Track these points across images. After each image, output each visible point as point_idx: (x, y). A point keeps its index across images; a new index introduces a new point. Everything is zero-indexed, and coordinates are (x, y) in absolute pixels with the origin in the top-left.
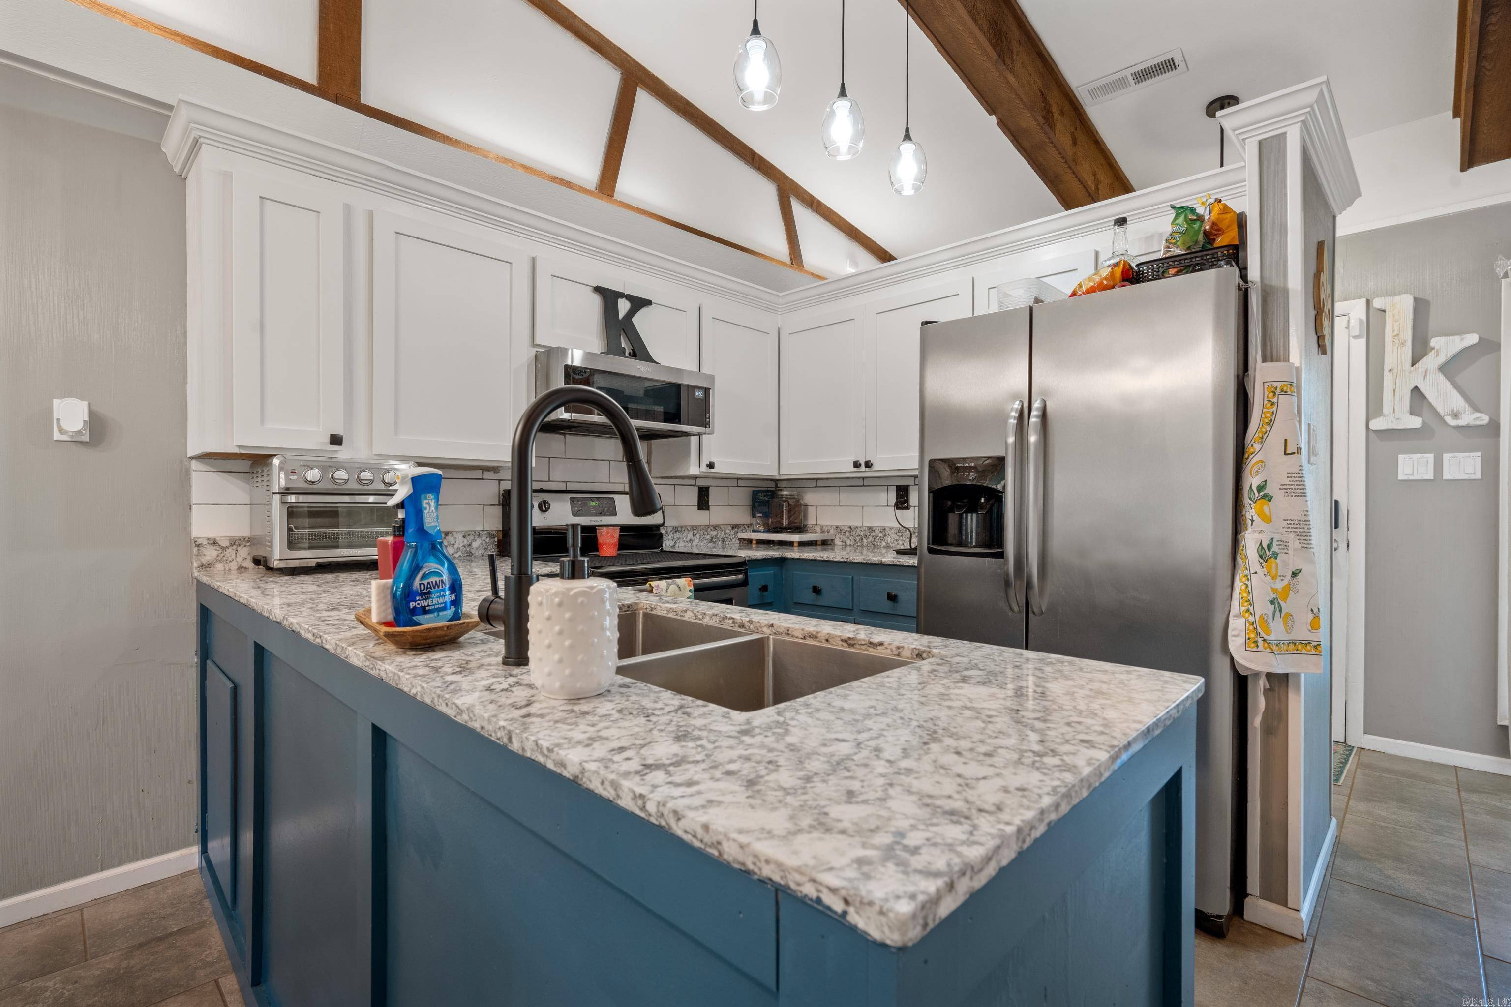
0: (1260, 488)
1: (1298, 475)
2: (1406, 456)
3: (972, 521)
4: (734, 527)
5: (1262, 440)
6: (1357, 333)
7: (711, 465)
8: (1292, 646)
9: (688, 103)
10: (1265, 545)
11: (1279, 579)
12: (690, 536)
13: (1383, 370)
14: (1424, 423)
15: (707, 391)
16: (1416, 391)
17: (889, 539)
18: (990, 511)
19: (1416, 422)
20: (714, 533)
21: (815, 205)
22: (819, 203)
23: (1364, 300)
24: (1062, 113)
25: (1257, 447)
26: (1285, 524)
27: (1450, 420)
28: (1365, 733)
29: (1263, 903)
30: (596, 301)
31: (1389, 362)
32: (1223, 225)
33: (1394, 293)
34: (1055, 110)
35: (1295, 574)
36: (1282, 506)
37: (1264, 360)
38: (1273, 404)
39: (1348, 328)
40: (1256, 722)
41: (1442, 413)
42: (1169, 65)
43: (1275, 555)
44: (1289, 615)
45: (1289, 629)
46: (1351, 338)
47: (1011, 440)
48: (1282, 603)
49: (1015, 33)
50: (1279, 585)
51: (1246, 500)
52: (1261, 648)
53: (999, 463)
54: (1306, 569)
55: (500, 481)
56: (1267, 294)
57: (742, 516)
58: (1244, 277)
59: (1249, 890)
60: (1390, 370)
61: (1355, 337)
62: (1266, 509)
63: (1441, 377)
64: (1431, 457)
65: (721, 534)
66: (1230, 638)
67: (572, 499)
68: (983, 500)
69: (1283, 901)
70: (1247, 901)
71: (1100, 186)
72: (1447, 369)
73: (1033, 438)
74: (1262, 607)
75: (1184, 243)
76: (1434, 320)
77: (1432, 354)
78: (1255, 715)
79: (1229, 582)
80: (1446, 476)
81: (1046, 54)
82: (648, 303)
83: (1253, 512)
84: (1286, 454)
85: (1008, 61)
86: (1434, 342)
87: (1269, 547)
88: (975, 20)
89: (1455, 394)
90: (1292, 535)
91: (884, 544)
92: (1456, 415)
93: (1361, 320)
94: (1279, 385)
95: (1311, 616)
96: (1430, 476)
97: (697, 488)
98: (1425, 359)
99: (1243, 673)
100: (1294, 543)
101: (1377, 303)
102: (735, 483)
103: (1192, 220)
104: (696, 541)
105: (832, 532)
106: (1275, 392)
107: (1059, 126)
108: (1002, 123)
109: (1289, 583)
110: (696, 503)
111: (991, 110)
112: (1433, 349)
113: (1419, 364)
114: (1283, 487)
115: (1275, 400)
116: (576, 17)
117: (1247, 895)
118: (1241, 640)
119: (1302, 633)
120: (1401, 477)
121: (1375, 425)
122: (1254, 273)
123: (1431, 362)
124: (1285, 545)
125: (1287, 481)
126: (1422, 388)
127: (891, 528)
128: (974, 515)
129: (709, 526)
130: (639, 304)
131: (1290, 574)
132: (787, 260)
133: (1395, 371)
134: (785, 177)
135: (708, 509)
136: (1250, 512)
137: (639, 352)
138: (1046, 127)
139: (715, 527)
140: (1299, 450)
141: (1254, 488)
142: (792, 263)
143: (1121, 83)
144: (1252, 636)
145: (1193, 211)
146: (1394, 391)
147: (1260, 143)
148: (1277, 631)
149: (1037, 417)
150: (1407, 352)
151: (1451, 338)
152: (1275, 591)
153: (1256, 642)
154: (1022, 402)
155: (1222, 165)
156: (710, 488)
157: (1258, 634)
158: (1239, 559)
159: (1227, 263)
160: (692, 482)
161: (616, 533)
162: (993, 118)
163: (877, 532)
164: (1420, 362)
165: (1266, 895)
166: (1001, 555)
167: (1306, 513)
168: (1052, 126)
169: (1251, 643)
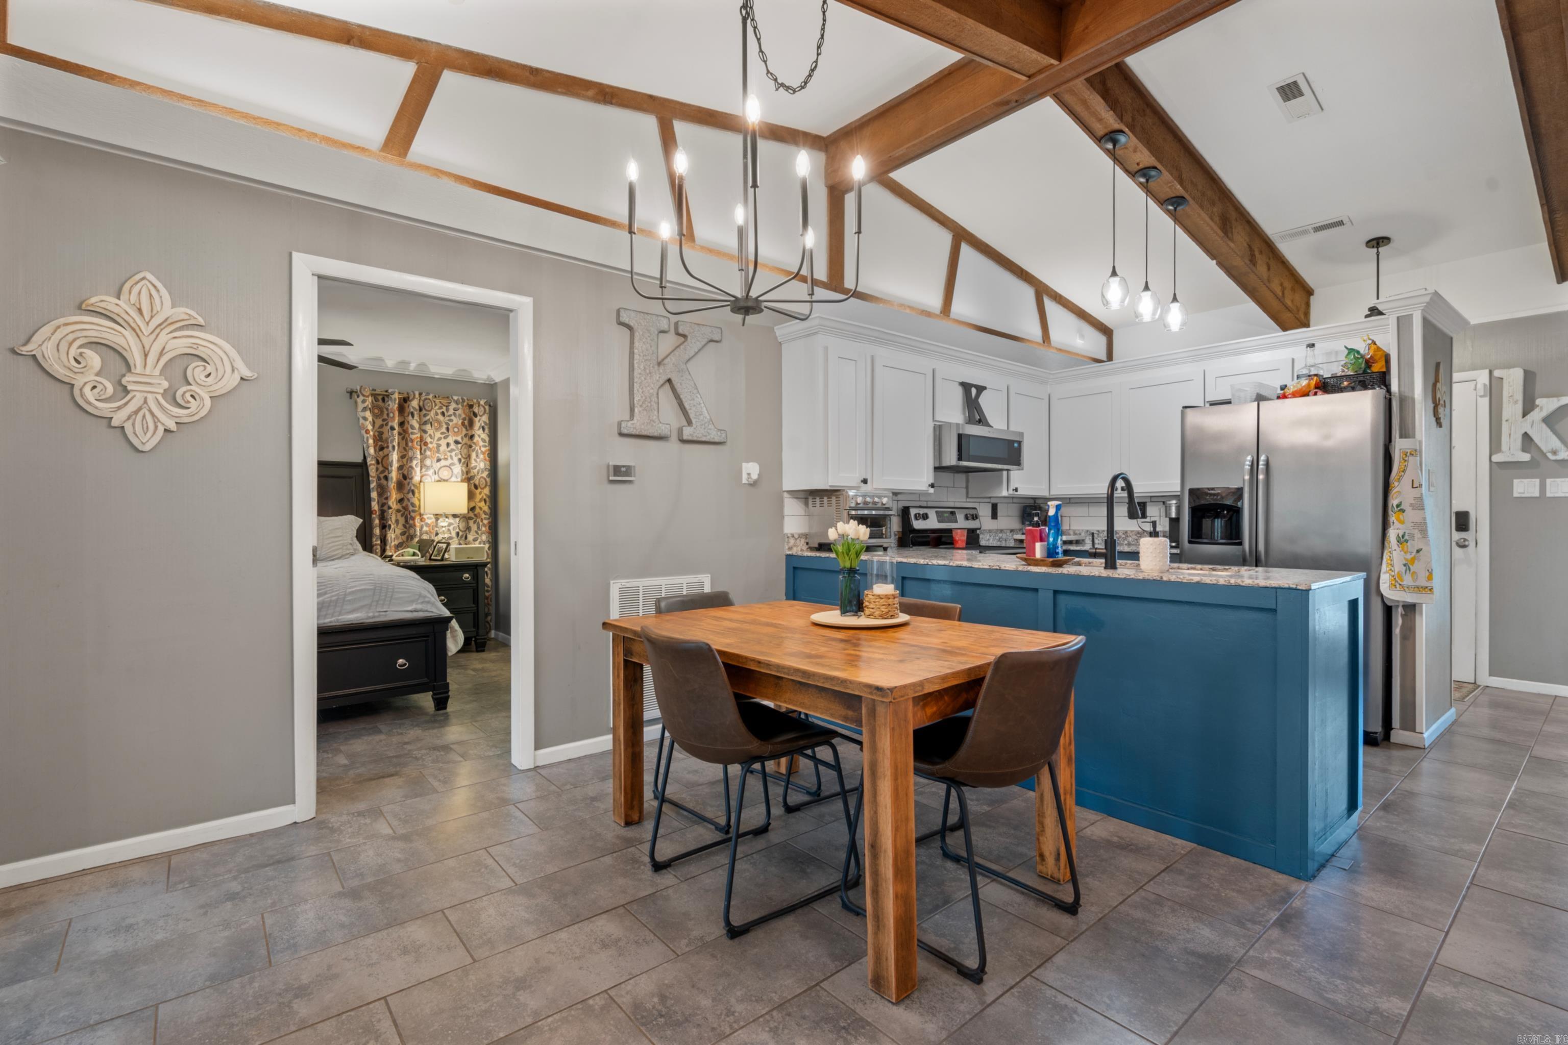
0: (1398, 506)
1: (1420, 499)
2: (1519, 480)
3: (1218, 524)
4: (1012, 531)
5: (1399, 480)
6: (1482, 394)
7: (1016, 490)
8: (1416, 589)
9: (987, 246)
10: (1400, 536)
11: (1409, 554)
12: (988, 537)
13: (1501, 420)
14: (1532, 457)
15: (1020, 443)
16: (1526, 435)
17: (1130, 539)
18: (1230, 519)
19: (1526, 457)
20: (1000, 535)
21: (1058, 298)
22: (1061, 296)
23: (1487, 371)
24: (1261, 252)
25: (1396, 484)
26: (1412, 524)
27: (1550, 456)
28: (1490, 675)
29: (1401, 732)
30: (959, 392)
31: (1505, 415)
32: (1376, 358)
33: (1509, 366)
34: (1257, 253)
35: (1418, 551)
36: (1411, 515)
37: (1401, 437)
38: (1405, 461)
39: (1475, 389)
40: (1397, 631)
41: (1545, 451)
42: (1341, 223)
43: (1407, 541)
44: (1414, 572)
45: (1415, 580)
46: (1478, 398)
47: (1247, 477)
48: (1411, 566)
49: (1233, 214)
50: (1409, 557)
51: (1390, 512)
52: (1398, 588)
53: (1239, 492)
54: (1424, 549)
55: (898, 501)
56: (1403, 400)
57: (1015, 524)
58: (1389, 391)
59: (1394, 726)
60: (1507, 421)
61: (1481, 396)
62: (1401, 517)
63: (1544, 426)
64: (1537, 481)
65: (1004, 536)
66: (1381, 584)
67: (936, 512)
68: (1225, 512)
69: (1413, 730)
70: (1392, 732)
71: (1286, 292)
72: (1549, 421)
73: (1261, 477)
74: (1398, 567)
75: (1353, 369)
76: (1539, 387)
77: (1537, 410)
78: (1396, 627)
79: (1380, 556)
80: (1549, 494)
81: (1252, 221)
82: (984, 388)
83: (1394, 518)
84: (1413, 487)
85: (1230, 235)
86: (1538, 401)
87: (1403, 536)
88: (1212, 219)
89: (1554, 438)
90: (1416, 531)
91: (1126, 542)
92: (1554, 453)
93: (1485, 385)
94: (1409, 451)
95: (1427, 574)
96: (1537, 494)
97: (990, 505)
98: (1532, 413)
99: (1389, 604)
100: (1418, 535)
101: (1497, 373)
102: (1011, 501)
103: (1358, 358)
104: (991, 540)
105: (1083, 534)
106: (1406, 454)
107: (1259, 262)
108: (1220, 264)
109: (1414, 556)
110: (990, 515)
111: (1213, 256)
112: (1538, 406)
113: (1528, 417)
114: (1411, 505)
115: (1406, 459)
116: (933, 207)
117: (1392, 729)
118: (1387, 585)
119: (1422, 582)
120: (1515, 495)
121: (1496, 458)
122: (1394, 388)
123: (1536, 415)
124: (1412, 536)
125: (1413, 502)
126: (1530, 433)
127: (1132, 531)
128: (1219, 520)
129: (997, 530)
130: (981, 389)
131: (1415, 551)
132: (1040, 340)
133: (1510, 421)
134: (1041, 282)
135: (996, 519)
136: (1393, 518)
137: (982, 421)
138: (1251, 266)
139: (1001, 531)
140: (1421, 486)
141: (1395, 506)
142: (1044, 342)
143: (1305, 232)
144: (1393, 582)
145: (1358, 352)
146: (1510, 435)
147: (1398, 318)
148: (1408, 580)
149: (1263, 465)
150: (1519, 407)
151: (1551, 399)
152: (1406, 559)
153: (1395, 586)
154: (1252, 456)
155: (1378, 298)
156: (999, 505)
157: (1396, 581)
158: (1386, 543)
159: (1379, 387)
160: (988, 500)
161: (965, 532)
162: (1214, 262)
163: (1121, 534)
164: (1529, 416)
165: (1403, 728)
166: (1240, 544)
167: (1425, 519)
168: (1254, 265)
169: (1393, 586)
